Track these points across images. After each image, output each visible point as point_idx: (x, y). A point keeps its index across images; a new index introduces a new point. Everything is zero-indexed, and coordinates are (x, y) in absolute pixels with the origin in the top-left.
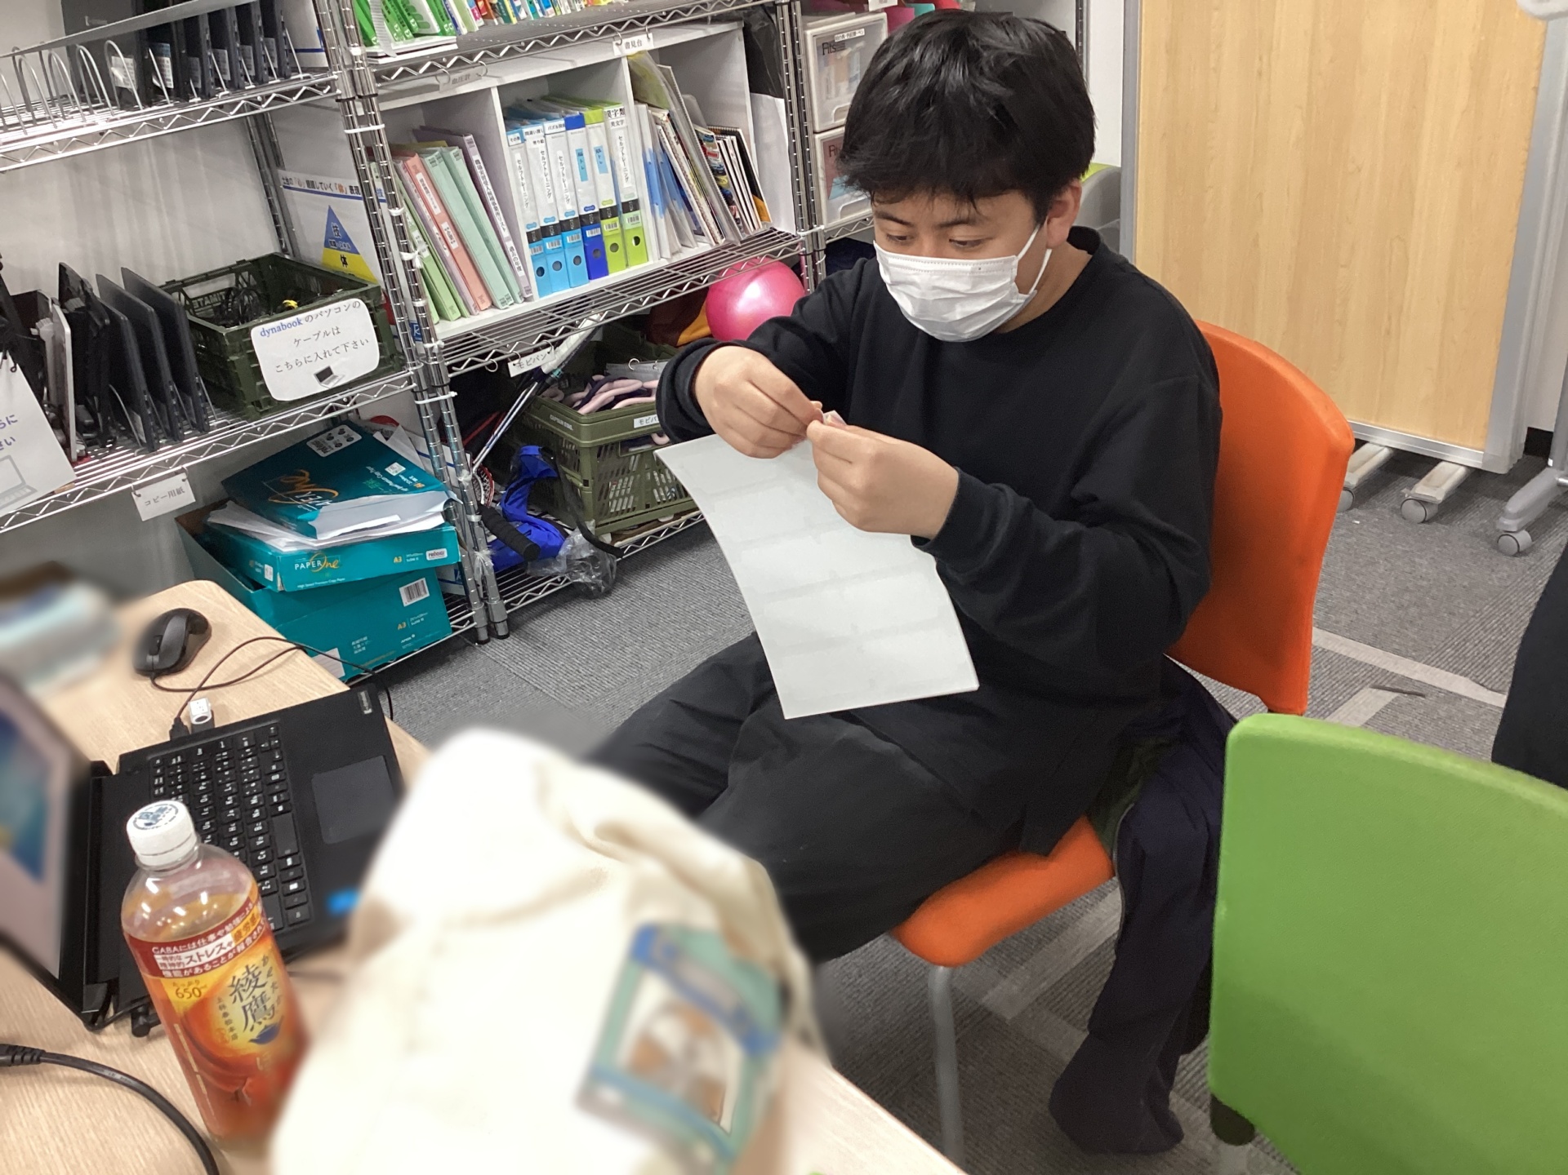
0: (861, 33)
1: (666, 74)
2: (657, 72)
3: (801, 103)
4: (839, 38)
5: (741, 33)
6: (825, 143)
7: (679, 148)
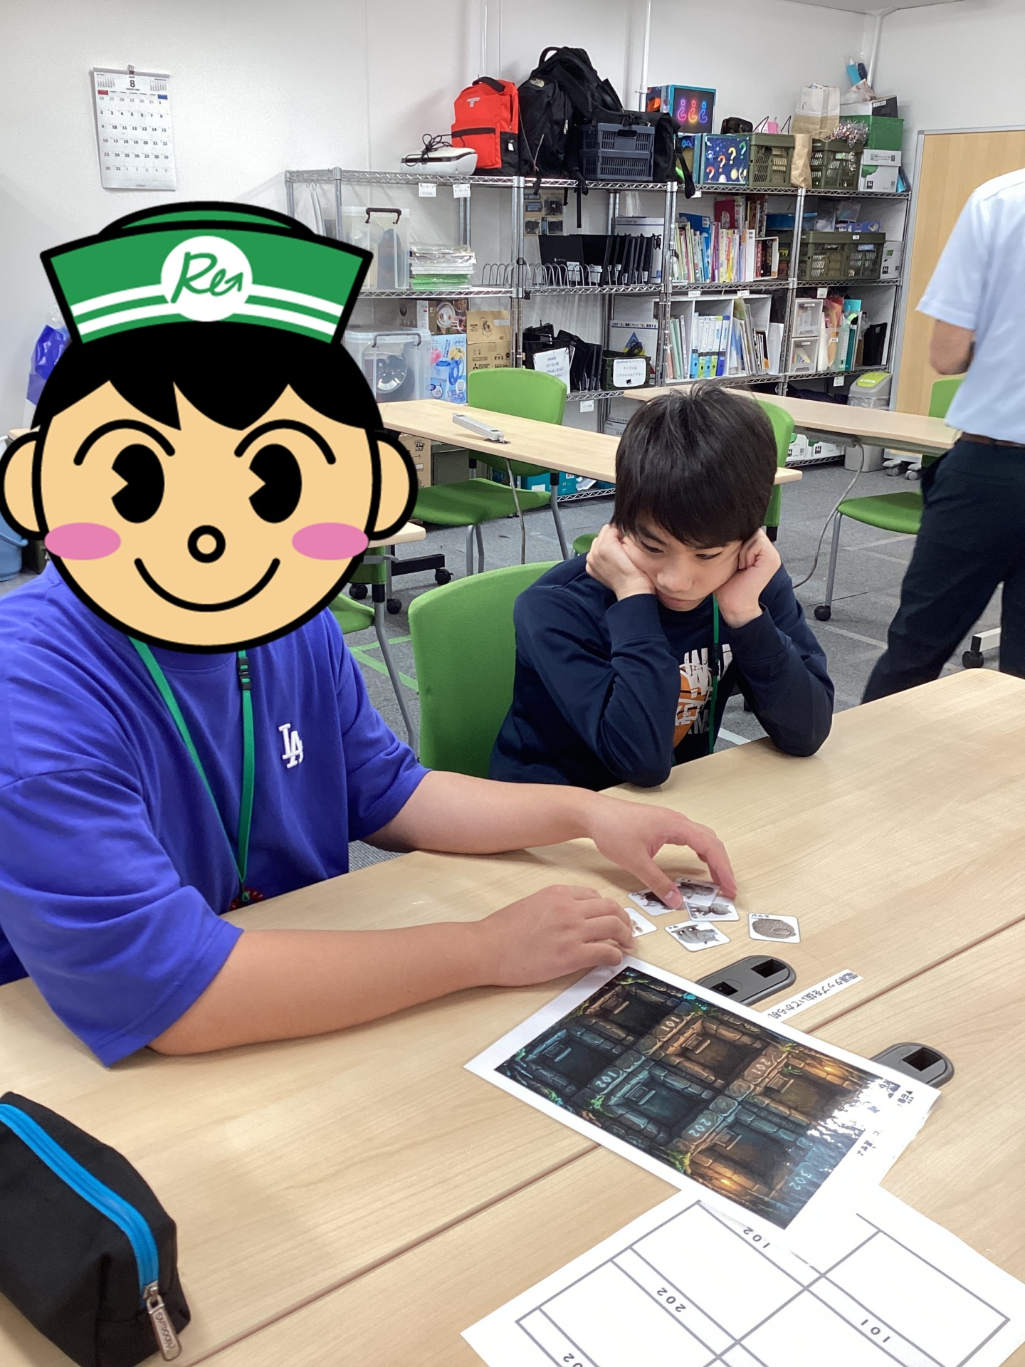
0: (813, 305)
1: (747, 307)
2: (744, 306)
3: (790, 326)
4: (806, 305)
5: (770, 299)
6: (794, 341)
7: (745, 335)
